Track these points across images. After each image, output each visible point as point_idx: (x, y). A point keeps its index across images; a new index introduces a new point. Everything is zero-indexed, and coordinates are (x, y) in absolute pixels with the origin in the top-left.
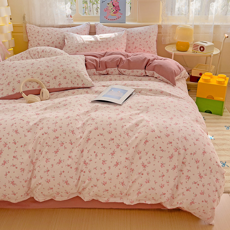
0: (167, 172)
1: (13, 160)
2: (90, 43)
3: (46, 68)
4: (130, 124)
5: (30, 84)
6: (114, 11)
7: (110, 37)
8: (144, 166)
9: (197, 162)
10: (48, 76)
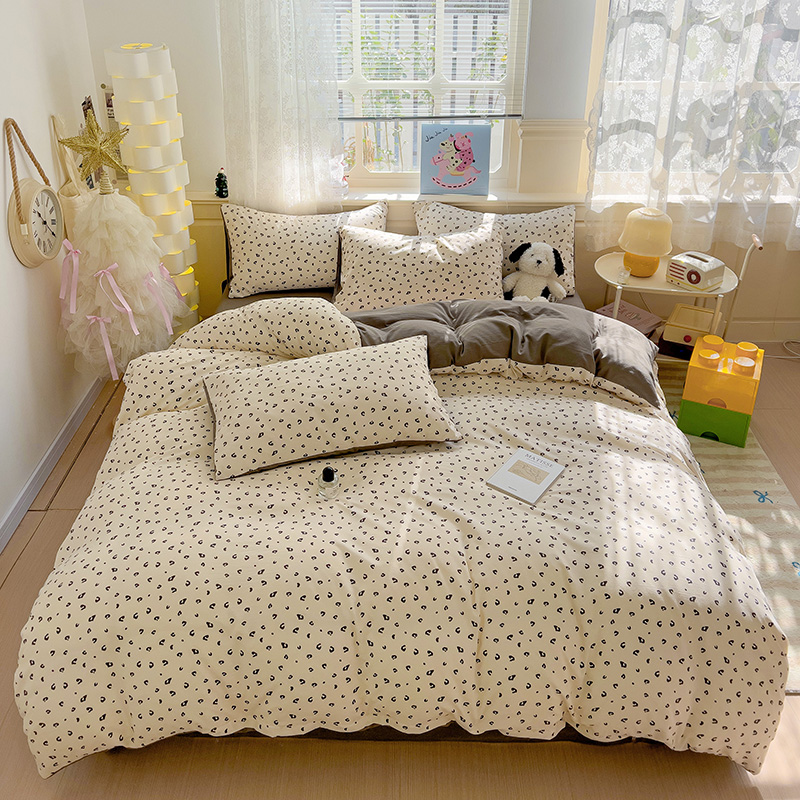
6: (457, 165)
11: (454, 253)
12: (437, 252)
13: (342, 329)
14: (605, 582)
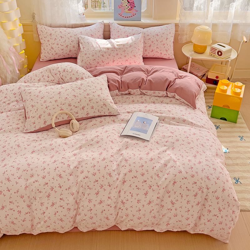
0: (192, 207)
1: (60, 202)
2: (107, 51)
3: (73, 98)
4: (159, 165)
5: (60, 116)
6: (128, 8)
7: (127, 43)
8: (173, 204)
9: (218, 198)
10: (76, 107)
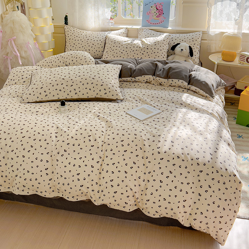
6: (157, 15)
11: (147, 44)
12: (140, 43)
13: (88, 60)
14: (159, 147)
